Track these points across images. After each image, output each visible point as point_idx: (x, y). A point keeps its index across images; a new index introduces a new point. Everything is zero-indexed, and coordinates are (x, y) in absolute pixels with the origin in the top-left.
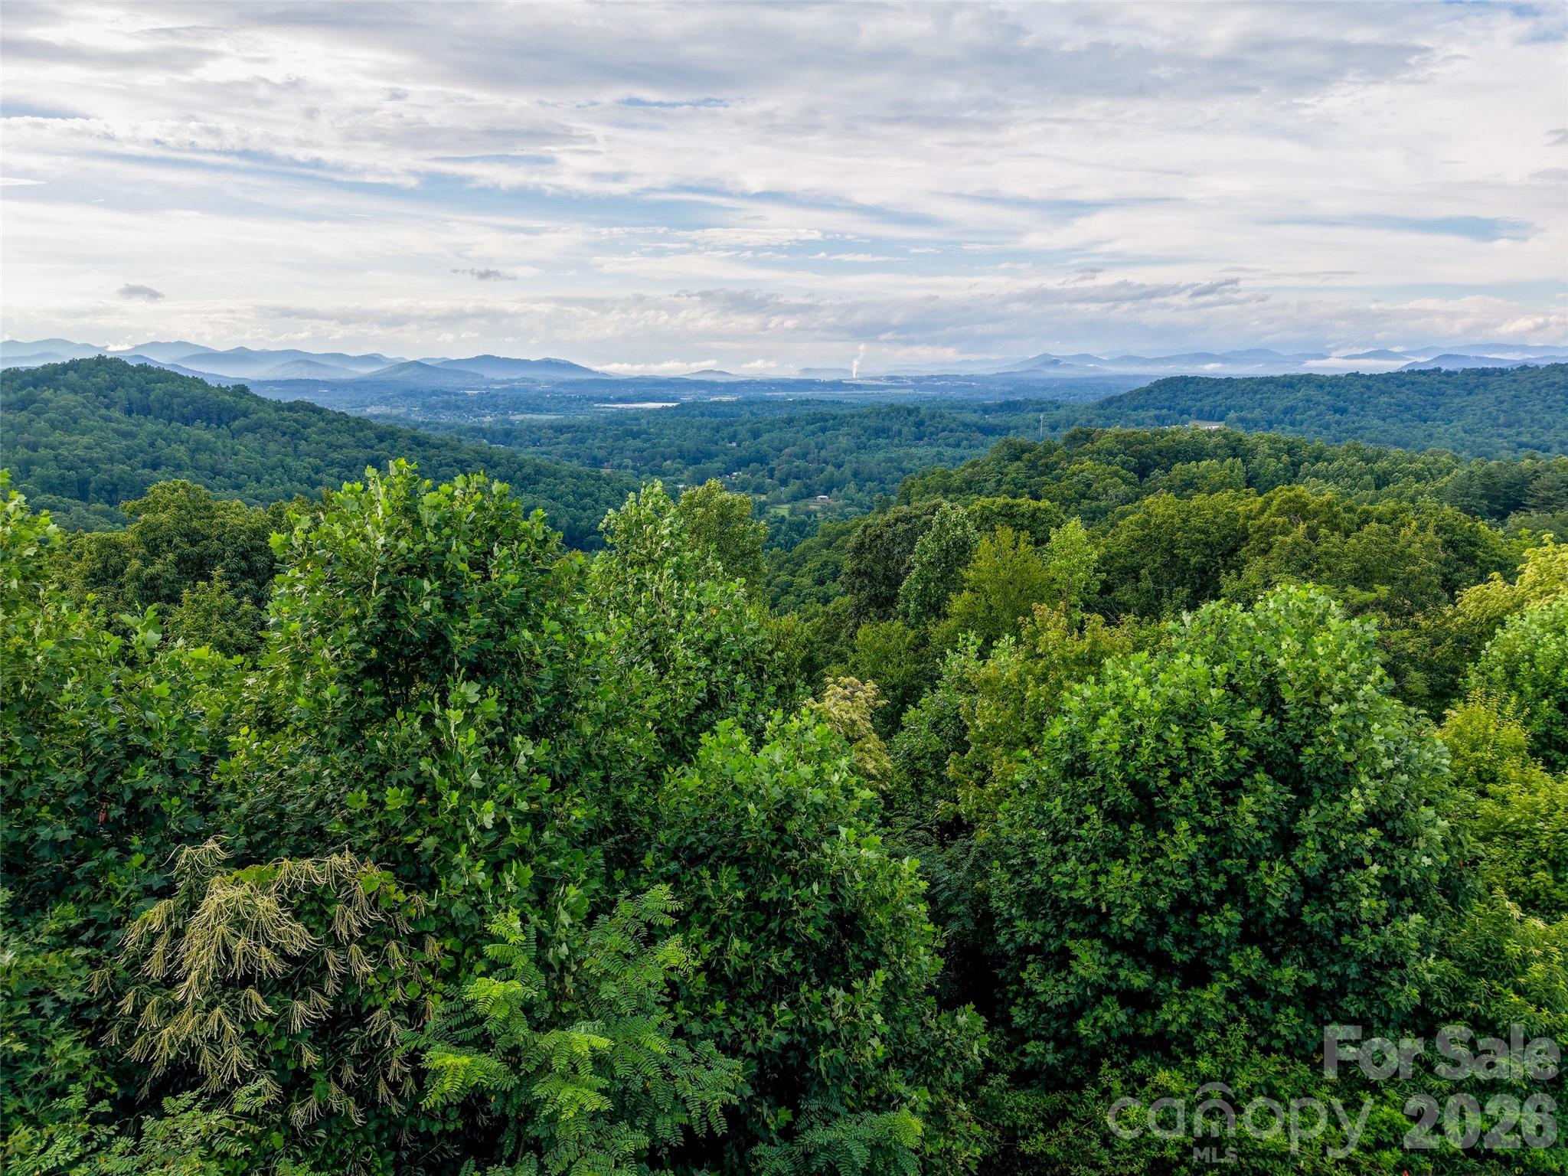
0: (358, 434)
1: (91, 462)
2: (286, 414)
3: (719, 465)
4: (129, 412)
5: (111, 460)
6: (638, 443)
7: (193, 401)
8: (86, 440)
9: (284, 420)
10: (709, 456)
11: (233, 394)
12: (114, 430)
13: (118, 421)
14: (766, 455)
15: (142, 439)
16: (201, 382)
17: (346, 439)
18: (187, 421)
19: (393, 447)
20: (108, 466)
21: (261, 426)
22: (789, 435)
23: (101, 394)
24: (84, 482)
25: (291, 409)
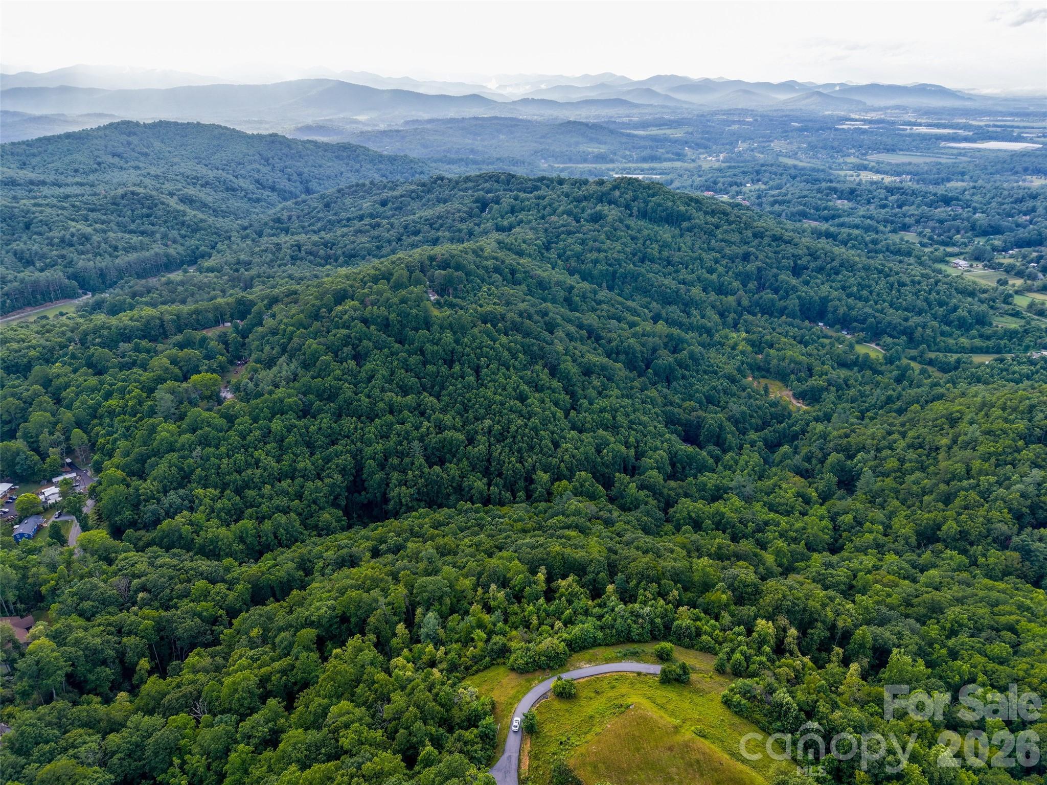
1: (619, 262)
19: (760, 244)
20: (625, 264)
23: (627, 207)
24: (615, 272)
25: (713, 213)
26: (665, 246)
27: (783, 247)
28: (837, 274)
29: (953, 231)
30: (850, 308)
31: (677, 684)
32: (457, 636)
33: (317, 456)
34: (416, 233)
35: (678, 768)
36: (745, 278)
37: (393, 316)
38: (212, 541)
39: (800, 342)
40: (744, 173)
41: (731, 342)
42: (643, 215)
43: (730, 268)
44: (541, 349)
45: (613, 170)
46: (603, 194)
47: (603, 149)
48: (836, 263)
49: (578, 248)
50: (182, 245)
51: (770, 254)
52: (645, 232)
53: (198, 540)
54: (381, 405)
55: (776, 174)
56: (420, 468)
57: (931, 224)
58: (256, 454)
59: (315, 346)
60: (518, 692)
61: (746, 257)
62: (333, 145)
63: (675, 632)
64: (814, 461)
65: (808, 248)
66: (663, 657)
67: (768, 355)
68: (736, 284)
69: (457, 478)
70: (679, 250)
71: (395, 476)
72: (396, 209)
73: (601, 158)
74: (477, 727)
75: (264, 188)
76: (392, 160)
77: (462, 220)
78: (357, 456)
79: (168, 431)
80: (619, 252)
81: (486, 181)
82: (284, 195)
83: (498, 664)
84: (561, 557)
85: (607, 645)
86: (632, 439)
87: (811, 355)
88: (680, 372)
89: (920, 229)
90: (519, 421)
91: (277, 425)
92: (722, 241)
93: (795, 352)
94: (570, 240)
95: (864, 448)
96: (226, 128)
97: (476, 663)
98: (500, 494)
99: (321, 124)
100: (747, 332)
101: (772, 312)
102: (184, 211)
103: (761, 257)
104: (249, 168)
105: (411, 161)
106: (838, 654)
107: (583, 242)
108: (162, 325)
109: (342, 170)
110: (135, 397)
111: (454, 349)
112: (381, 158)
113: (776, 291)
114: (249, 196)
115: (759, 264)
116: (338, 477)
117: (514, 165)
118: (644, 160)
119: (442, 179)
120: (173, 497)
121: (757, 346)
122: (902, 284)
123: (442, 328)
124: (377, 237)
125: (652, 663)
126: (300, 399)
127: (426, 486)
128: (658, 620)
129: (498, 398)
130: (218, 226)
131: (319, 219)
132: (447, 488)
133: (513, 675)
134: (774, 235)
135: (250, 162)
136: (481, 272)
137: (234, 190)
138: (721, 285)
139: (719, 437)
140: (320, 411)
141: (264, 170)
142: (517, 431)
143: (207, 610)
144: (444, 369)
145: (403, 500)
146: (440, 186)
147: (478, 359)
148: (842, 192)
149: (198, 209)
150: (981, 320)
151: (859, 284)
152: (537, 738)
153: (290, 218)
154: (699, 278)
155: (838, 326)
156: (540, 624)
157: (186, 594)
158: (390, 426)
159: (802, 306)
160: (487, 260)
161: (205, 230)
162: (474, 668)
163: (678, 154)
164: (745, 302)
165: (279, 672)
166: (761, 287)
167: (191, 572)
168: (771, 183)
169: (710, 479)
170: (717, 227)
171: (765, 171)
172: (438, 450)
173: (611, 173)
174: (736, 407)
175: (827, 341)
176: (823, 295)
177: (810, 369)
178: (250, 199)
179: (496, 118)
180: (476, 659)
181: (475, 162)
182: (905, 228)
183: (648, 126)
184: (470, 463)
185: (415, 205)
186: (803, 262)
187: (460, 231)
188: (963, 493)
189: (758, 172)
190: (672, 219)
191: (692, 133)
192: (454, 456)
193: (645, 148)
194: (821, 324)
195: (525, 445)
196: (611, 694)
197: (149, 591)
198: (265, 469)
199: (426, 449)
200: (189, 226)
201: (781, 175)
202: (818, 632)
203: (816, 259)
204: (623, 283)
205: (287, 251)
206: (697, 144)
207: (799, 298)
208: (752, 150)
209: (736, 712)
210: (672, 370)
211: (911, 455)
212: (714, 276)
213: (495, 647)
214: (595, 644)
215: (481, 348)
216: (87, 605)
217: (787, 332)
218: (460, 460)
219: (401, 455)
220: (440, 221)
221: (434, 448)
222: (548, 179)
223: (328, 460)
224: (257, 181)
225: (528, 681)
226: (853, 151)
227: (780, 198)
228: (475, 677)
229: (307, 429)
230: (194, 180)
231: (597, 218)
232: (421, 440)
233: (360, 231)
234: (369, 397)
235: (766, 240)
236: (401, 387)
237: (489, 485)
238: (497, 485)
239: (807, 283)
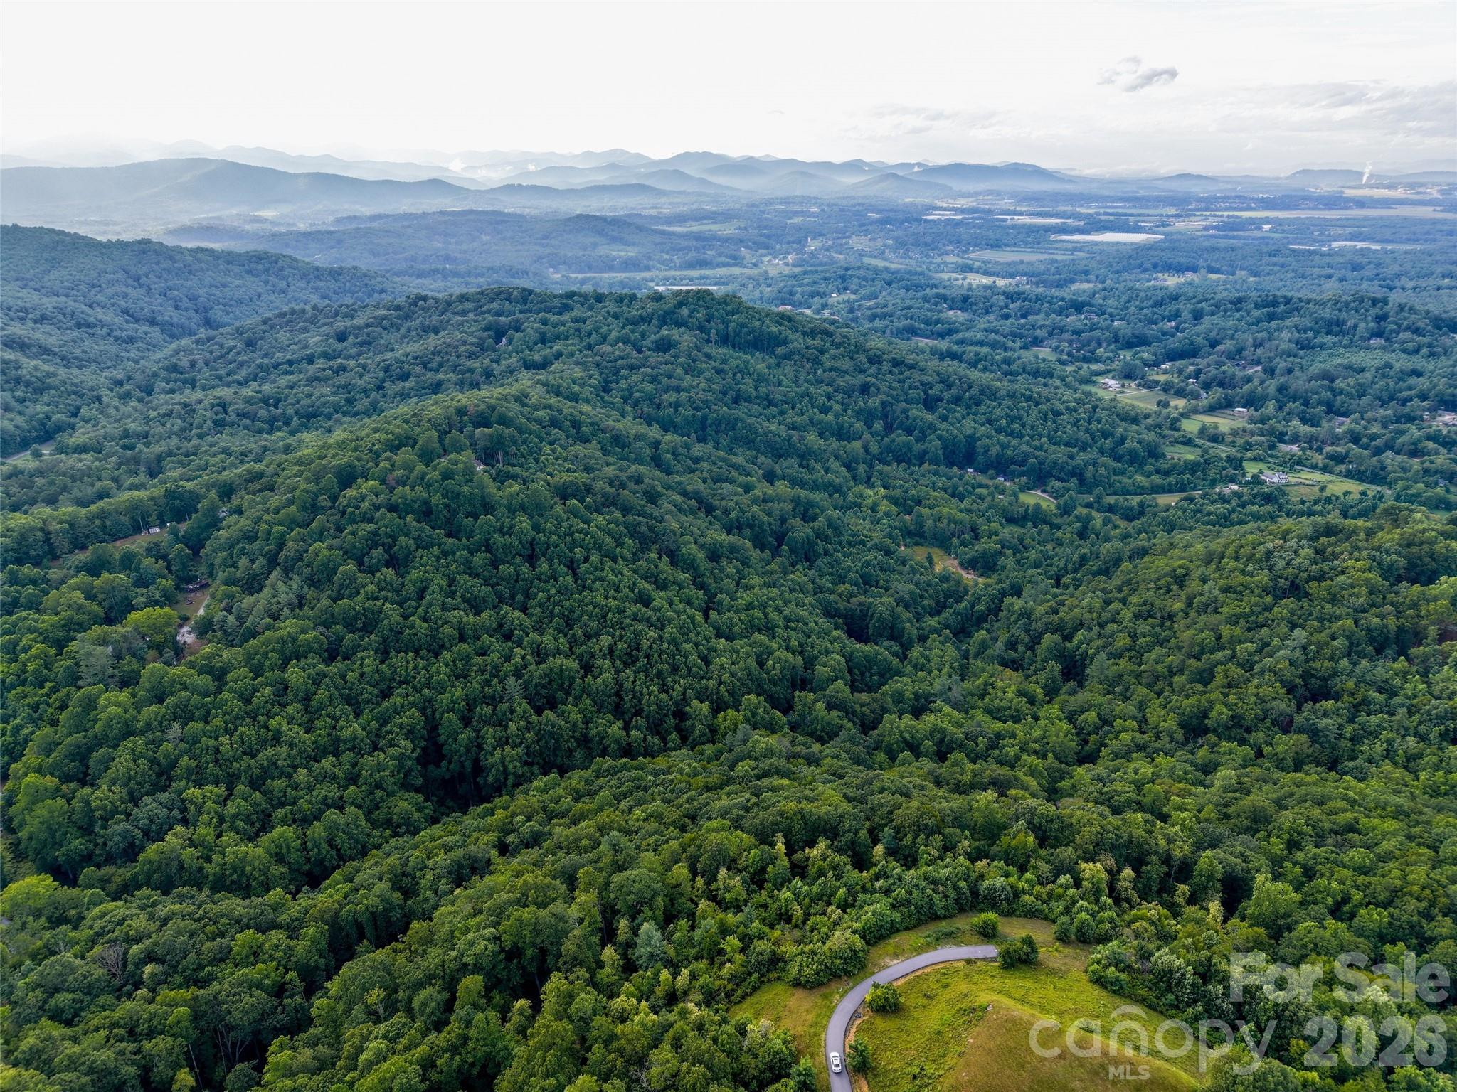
0: (856, 358)
1: (707, 404)
3: (1149, 356)
7: (753, 331)
9: (808, 347)
10: (1144, 342)
14: (1199, 350)
17: (847, 364)
19: (879, 371)
20: (715, 406)
21: (794, 354)
22: (1231, 322)
23: (701, 329)
24: (704, 419)
25: (812, 333)
26: (760, 380)
27: (907, 373)
28: (978, 404)
29: (1093, 344)
30: (1004, 447)
31: (1023, 966)
32: (694, 951)
33: (366, 716)
34: (405, 377)
35: (1082, 1080)
36: (868, 417)
37: (436, 499)
38: (234, 868)
39: (953, 495)
40: (825, 279)
41: (869, 501)
42: (724, 340)
43: (848, 405)
44: (652, 529)
45: (652, 280)
46: (667, 313)
47: (631, 252)
48: (975, 391)
49: (649, 388)
50: (20, 413)
51: (895, 384)
52: (733, 363)
53: (210, 869)
54: (447, 630)
55: (865, 279)
56: (524, 716)
57: (1066, 336)
58: (273, 723)
59: (325, 552)
60: (818, 1015)
61: (865, 389)
62: (240, 255)
63: (985, 897)
64: (1021, 648)
65: (938, 374)
66: (987, 934)
67: (920, 515)
68: (859, 425)
69: (580, 725)
70: (780, 384)
71: (490, 733)
72: (361, 344)
73: (630, 265)
74: (788, 1076)
75: (137, 321)
76: (335, 274)
77: (471, 355)
78: (426, 708)
79: (118, 704)
80: (704, 391)
81: (492, 300)
82: (173, 331)
83: (770, 981)
84: (799, 816)
85: (907, 929)
86: (794, 643)
87: (970, 511)
88: (821, 546)
89: (1055, 344)
90: (651, 633)
91: (295, 675)
92: (831, 370)
93: (950, 509)
94: (634, 378)
95: (1082, 624)
96: (63, 232)
97: (738, 985)
98: (645, 740)
99: (205, 223)
100: (885, 487)
101: (910, 459)
102: (16, 362)
103: (883, 388)
104: (110, 291)
105: (365, 275)
106: (1183, 893)
107: (654, 380)
108: (47, 540)
109: (260, 290)
110: (36, 657)
111: (534, 539)
112: (317, 273)
113: (909, 432)
114: (115, 334)
115: (883, 397)
116: (405, 743)
117: (513, 277)
118: (691, 265)
119: (425, 299)
120: (150, 806)
121: (905, 504)
122: (1057, 413)
123: (512, 511)
124: (345, 386)
125: (976, 944)
126: (322, 634)
127: (538, 741)
128: (962, 884)
129: (613, 603)
130: (76, 381)
131: (242, 364)
132: (567, 742)
133: (800, 993)
134: (894, 359)
135: (111, 283)
136: (534, 427)
137: (89, 326)
138: (841, 427)
139: (892, 628)
140: (356, 648)
141: (134, 294)
142: (650, 647)
143: (268, 976)
144: (525, 569)
145: (510, 767)
146: (423, 309)
147: (571, 551)
148: (953, 300)
149: (36, 357)
150: (1154, 453)
151: (1008, 416)
152: (875, 1076)
153: (193, 364)
154: (811, 421)
155: (991, 472)
156: (807, 915)
157: (223, 956)
158: (467, 659)
159: (945, 448)
160: (538, 410)
161: (56, 388)
162: (739, 992)
163: (734, 258)
164: (874, 448)
165: (446, 1051)
166: (889, 428)
167: (224, 920)
168: (862, 292)
169: (905, 685)
170: (822, 352)
171: (852, 276)
172: (543, 687)
173: (651, 284)
174: (904, 587)
175: (984, 491)
176: (969, 432)
177: (974, 529)
178: (117, 339)
179: (471, 212)
180: (737, 980)
181: (456, 274)
182: (1037, 342)
183: (685, 221)
184: (593, 700)
185: (392, 337)
186: (936, 390)
187: (471, 371)
188: (1220, 668)
189: (843, 278)
190: (763, 343)
191: (745, 229)
192: (568, 693)
193: (688, 249)
194: (970, 470)
195: (666, 666)
196: (948, 995)
197: (161, 961)
198: (292, 746)
199: (526, 689)
200: (28, 384)
201: (873, 280)
202: (1154, 868)
203: (949, 386)
204: (717, 433)
205: (205, 415)
206: (754, 243)
207: (940, 438)
208: (827, 250)
209: (1114, 992)
210: (811, 545)
211: (1142, 627)
212: (830, 417)
213: (761, 958)
214: (893, 930)
215: (571, 535)
216: (63, 999)
217: (934, 483)
218: (577, 699)
219: (493, 701)
220: (438, 359)
221: (536, 686)
222: (580, 295)
223: (384, 720)
224: (126, 312)
225: (825, 997)
226: (950, 248)
227: (879, 310)
228: (744, 1005)
229: (344, 677)
230: (22, 314)
231: (664, 346)
232: (518, 674)
233: (317, 379)
234: (425, 619)
235: (886, 366)
236: (468, 601)
237: (626, 728)
238: (638, 728)
239: (944, 418)
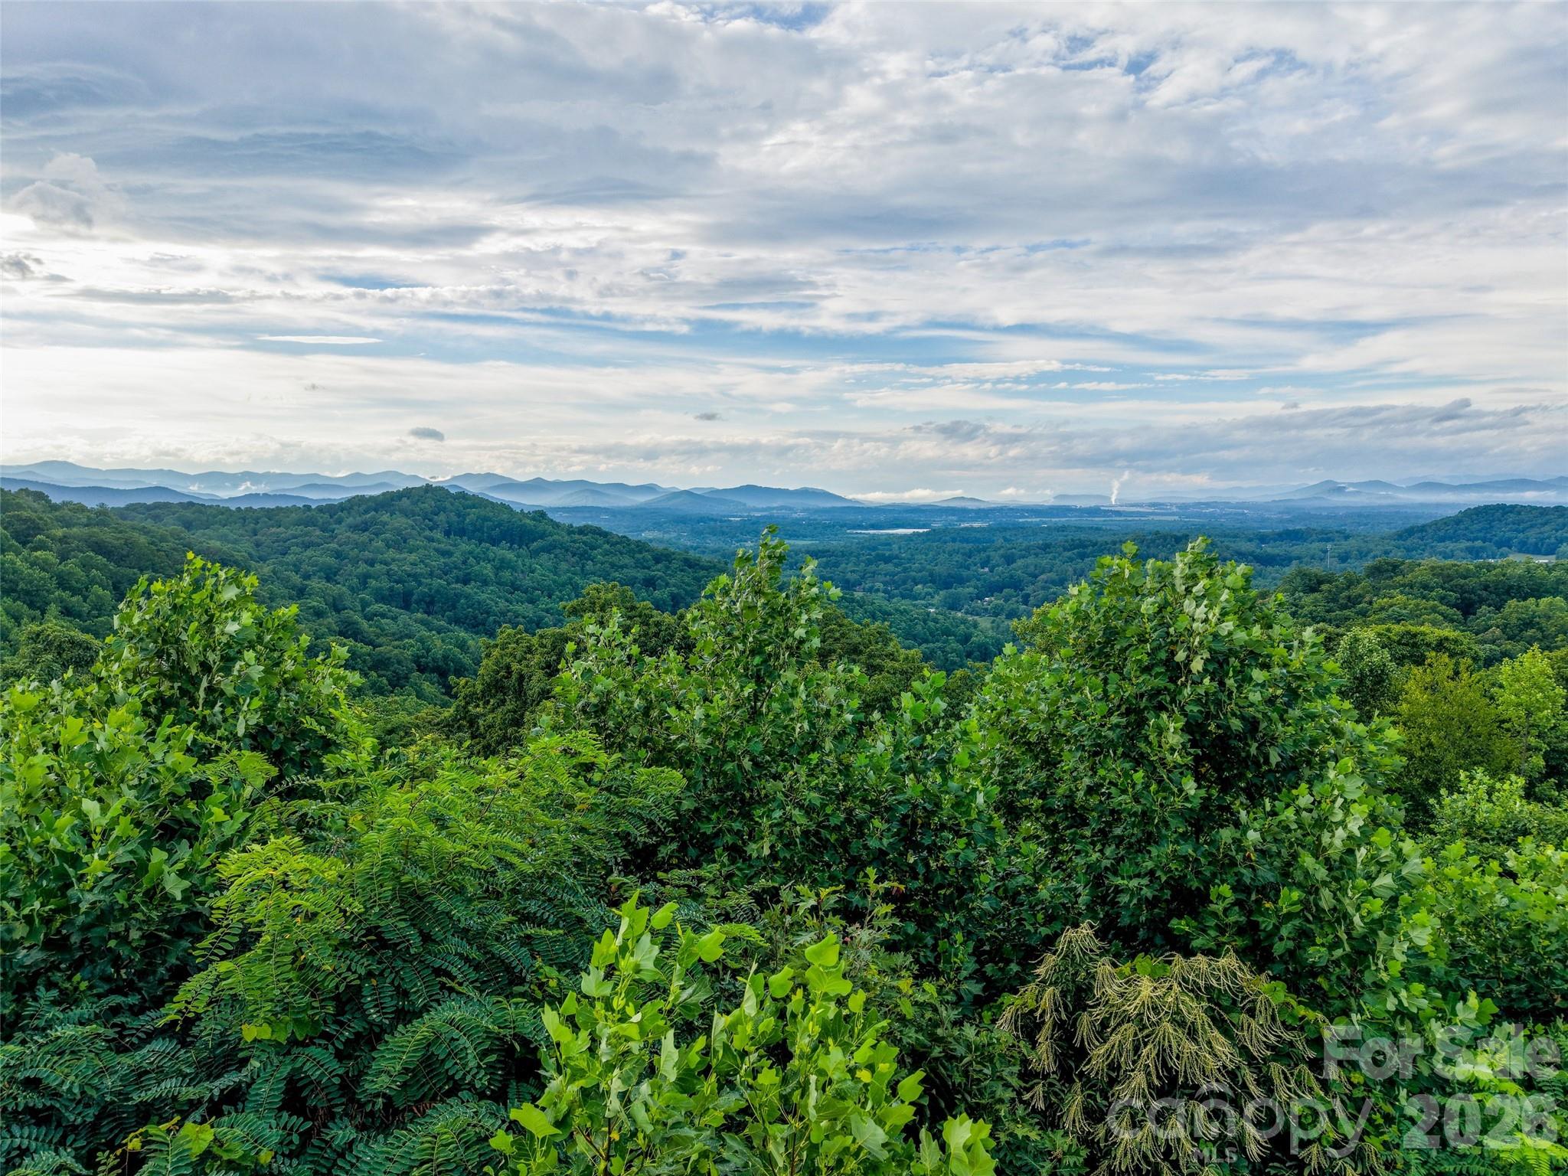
0: (638, 556)
1: (415, 577)
2: (577, 536)
3: (971, 589)
4: (447, 533)
5: (431, 575)
6: (890, 567)
7: (499, 525)
8: (413, 557)
9: (574, 542)
10: (962, 581)
11: (534, 519)
12: (437, 550)
13: (439, 542)
14: (1020, 581)
15: (457, 557)
16: (508, 508)
17: (627, 560)
18: (495, 542)
19: (668, 568)
20: (429, 581)
21: (555, 547)
22: (1044, 561)
24: (408, 594)
70: (532, 572)
80: (414, 565)
94: (310, 553)
134: (687, 559)
170: (593, 548)
235: (676, 564)
